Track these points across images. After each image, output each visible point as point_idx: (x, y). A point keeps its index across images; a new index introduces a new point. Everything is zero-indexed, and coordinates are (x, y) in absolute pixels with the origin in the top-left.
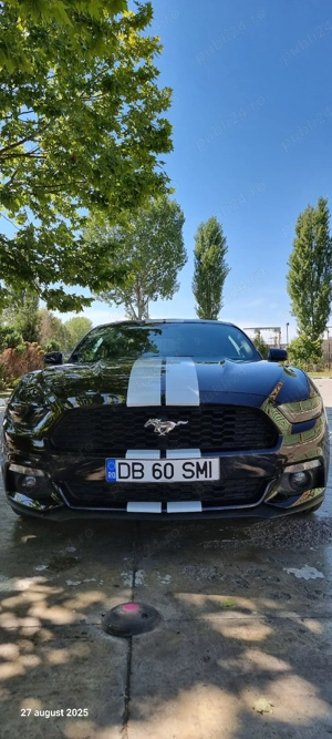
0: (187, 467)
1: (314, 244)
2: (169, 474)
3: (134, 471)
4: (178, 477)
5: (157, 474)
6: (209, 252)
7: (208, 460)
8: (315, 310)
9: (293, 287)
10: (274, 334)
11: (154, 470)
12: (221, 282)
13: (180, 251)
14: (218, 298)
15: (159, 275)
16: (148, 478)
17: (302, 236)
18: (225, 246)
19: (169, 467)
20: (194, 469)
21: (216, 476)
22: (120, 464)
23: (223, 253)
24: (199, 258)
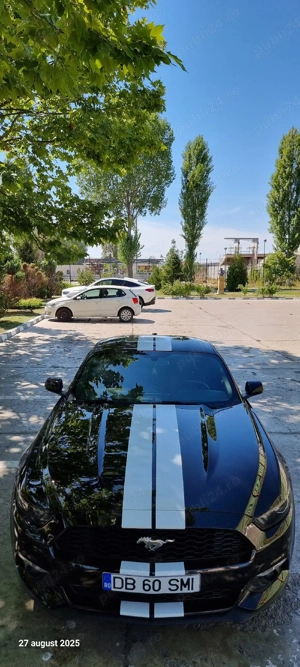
0: (172, 582)
1: (295, 166)
2: (157, 588)
3: (127, 584)
4: (165, 590)
5: (147, 587)
6: (196, 171)
7: (191, 577)
8: (291, 229)
9: (273, 206)
10: (253, 244)
11: (144, 585)
12: (205, 200)
13: (169, 169)
14: (202, 215)
15: (149, 191)
16: (139, 589)
17: (285, 157)
18: (211, 165)
19: (157, 583)
20: (179, 584)
21: (197, 588)
22: (114, 578)
23: (208, 172)
24: (186, 176)
